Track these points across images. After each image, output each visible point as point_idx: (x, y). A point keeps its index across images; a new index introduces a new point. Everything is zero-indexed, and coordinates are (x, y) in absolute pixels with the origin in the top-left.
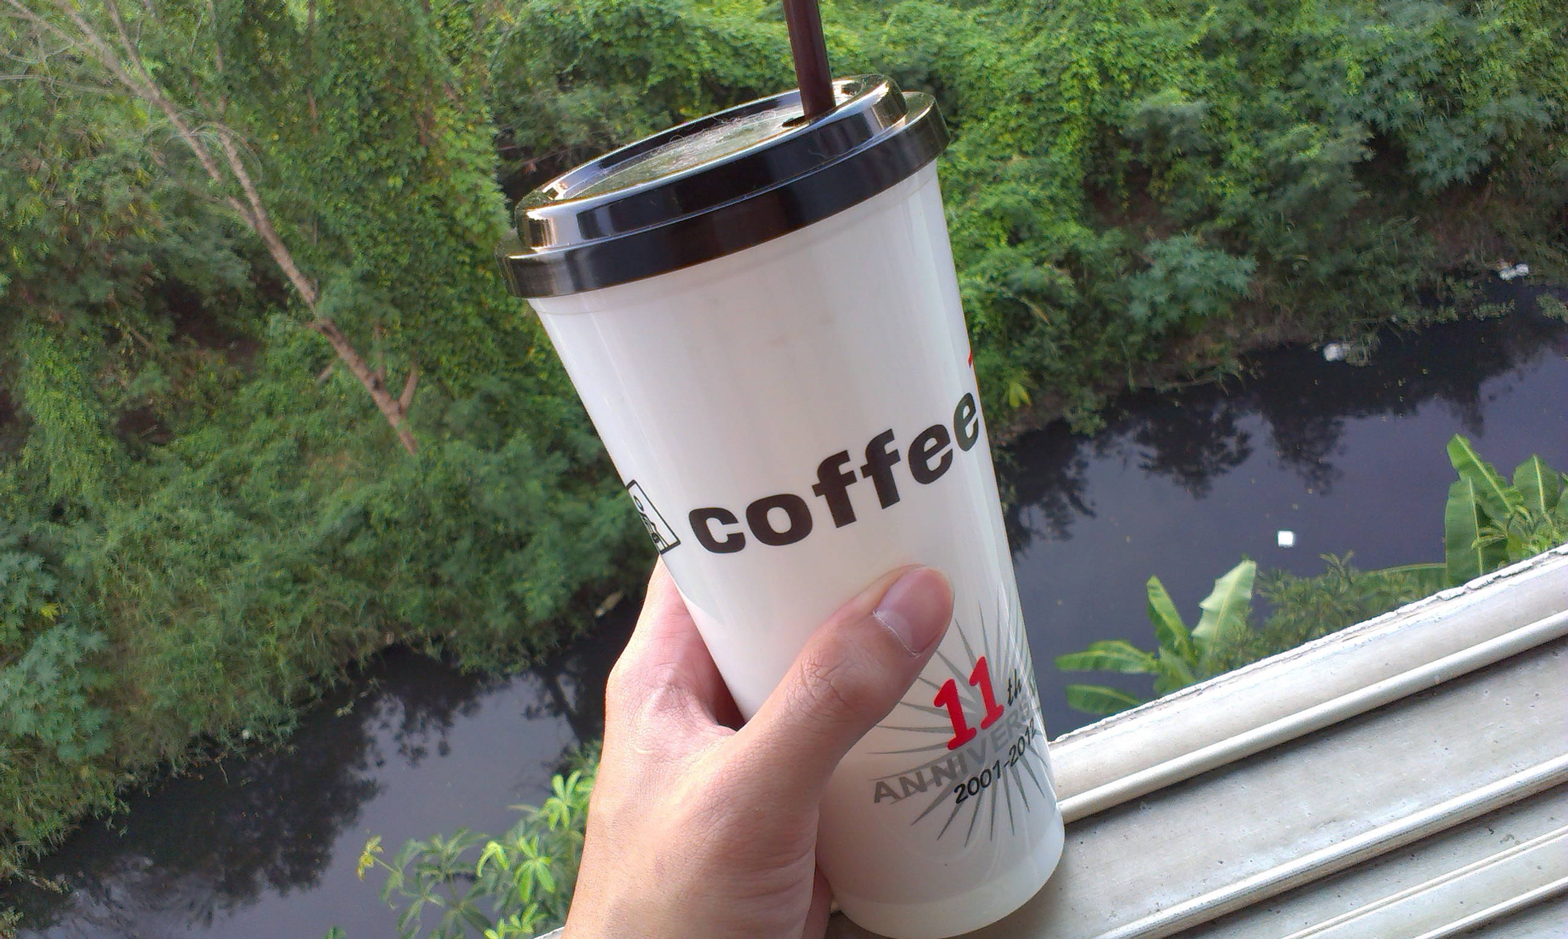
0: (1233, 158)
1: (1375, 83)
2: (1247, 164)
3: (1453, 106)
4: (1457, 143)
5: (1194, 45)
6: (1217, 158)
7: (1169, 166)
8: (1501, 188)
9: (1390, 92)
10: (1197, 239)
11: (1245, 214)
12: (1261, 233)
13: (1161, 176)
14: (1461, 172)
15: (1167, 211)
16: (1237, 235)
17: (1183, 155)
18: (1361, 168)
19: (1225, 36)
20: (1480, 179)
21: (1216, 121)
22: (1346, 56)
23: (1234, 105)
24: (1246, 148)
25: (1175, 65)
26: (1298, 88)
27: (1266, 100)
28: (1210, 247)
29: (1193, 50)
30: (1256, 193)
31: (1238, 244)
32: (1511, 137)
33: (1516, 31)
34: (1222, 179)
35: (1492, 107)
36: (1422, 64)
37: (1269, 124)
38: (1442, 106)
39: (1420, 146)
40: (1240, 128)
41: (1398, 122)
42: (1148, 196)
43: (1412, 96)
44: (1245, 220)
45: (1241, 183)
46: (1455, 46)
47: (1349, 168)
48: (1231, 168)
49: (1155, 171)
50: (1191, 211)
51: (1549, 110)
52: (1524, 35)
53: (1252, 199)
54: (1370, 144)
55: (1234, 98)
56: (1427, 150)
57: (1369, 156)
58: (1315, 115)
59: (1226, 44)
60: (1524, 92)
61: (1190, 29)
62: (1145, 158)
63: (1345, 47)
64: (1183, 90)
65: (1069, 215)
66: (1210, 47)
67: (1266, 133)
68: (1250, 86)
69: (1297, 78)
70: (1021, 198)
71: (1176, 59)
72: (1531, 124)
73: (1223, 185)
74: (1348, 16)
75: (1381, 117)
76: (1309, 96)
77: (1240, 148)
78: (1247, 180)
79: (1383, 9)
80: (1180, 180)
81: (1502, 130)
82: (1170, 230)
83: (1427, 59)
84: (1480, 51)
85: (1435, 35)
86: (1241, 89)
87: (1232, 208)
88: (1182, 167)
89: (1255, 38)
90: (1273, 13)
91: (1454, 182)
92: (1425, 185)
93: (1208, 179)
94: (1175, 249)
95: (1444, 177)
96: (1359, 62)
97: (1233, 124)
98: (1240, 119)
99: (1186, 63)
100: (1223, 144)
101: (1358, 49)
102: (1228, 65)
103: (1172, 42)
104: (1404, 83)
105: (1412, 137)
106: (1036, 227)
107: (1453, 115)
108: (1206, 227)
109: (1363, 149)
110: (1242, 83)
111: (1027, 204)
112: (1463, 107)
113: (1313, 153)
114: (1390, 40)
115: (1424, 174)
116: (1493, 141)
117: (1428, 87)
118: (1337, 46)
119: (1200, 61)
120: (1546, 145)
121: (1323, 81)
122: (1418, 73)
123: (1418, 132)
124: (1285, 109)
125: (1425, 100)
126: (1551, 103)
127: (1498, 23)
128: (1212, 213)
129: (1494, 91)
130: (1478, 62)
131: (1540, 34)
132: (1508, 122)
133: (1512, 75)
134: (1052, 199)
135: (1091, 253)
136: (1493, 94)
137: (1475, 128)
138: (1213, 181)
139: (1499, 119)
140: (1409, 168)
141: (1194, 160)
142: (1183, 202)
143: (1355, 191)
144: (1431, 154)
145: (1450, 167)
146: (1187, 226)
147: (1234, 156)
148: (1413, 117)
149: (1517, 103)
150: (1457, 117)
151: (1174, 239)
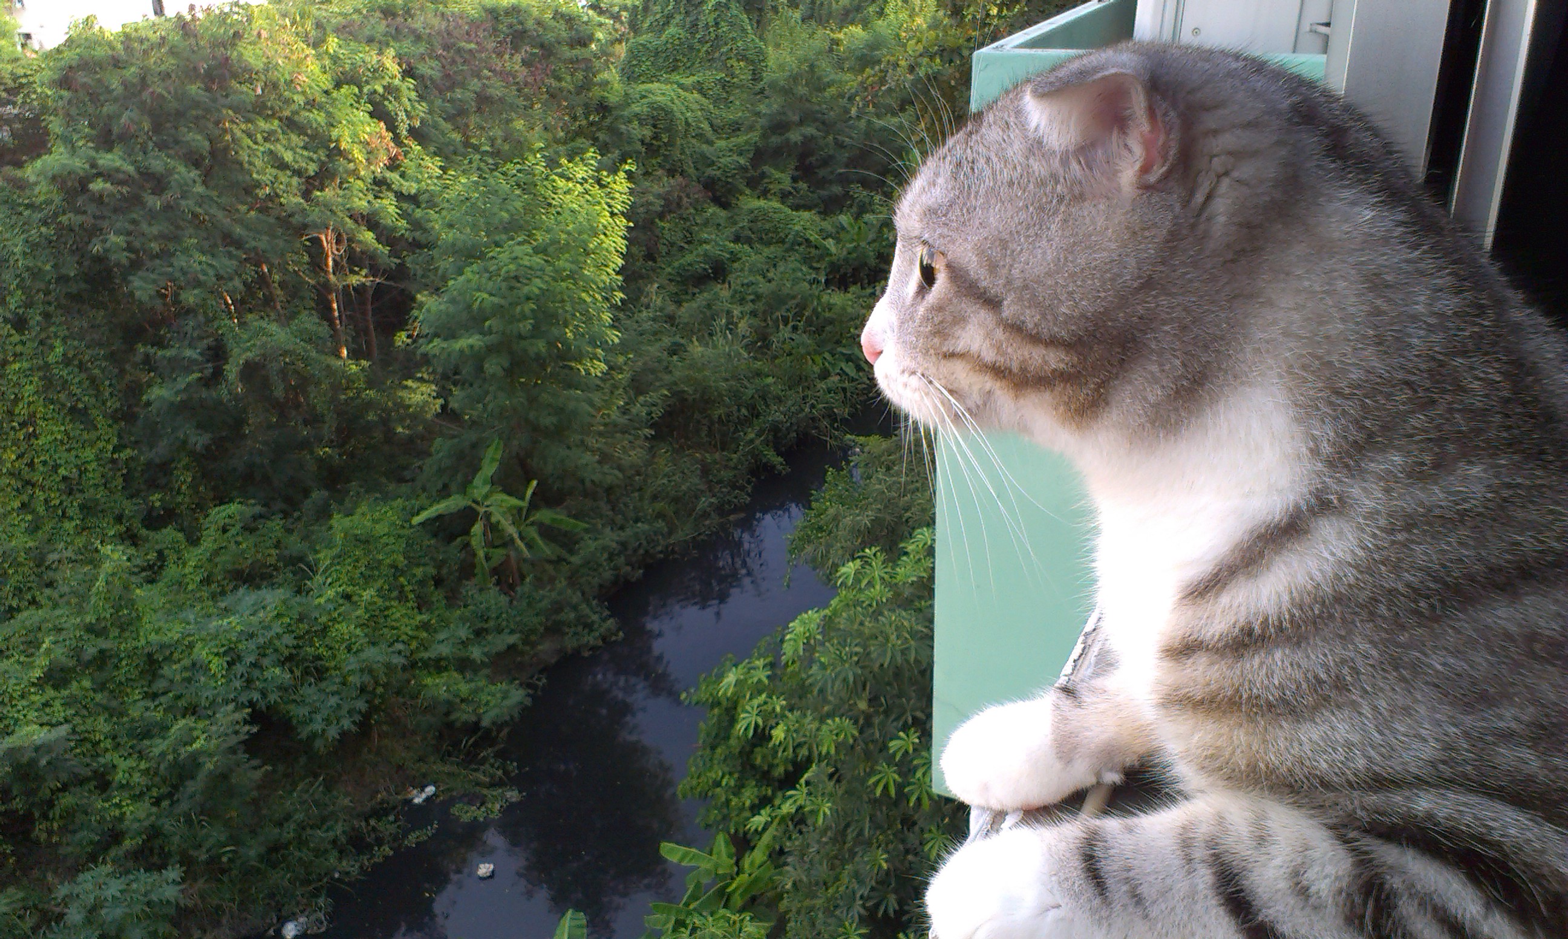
0: (119, 777)
1: (239, 669)
2: (137, 778)
3: (318, 671)
4: (333, 701)
5: (39, 679)
6: (103, 782)
7: (51, 804)
8: (385, 728)
9: (256, 673)
10: (109, 868)
11: (152, 826)
12: (176, 839)
13: (45, 816)
14: (346, 723)
15: (62, 851)
16: (151, 851)
17: (65, 788)
18: (251, 744)
19: (71, 663)
20: (364, 725)
21: (89, 746)
22: (202, 653)
23: (102, 726)
24: (131, 762)
25: (24, 703)
26: (164, 693)
27: (135, 712)
28: (128, 872)
29: (40, 684)
30: (157, 802)
31: (155, 859)
32: (377, 683)
33: (347, 597)
34: (117, 800)
35: (352, 663)
36: (276, 642)
37: (147, 734)
38: (306, 672)
39: (302, 711)
40: (117, 746)
41: (273, 697)
42: (37, 843)
43: (277, 671)
44: (154, 833)
45: (137, 798)
46: (300, 620)
47: (240, 749)
48: (122, 787)
49: (37, 815)
50: (91, 842)
51: (400, 652)
52: (355, 598)
53: (154, 809)
54: (251, 720)
55: (101, 719)
56: (309, 713)
57: (255, 731)
58: (192, 710)
59: (73, 670)
60: (374, 644)
61: (31, 666)
62: (18, 804)
63: (199, 645)
64: (41, 725)
66: (56, 677)
67: (147, 742)
68: (114, 704)
69: (160, 685)
71: (23, 697)
72: (389, 668)
73: (118, 806)
74: (191, 617)
75: (256, 696)
76: (178, 697)
77: (123, 765)
78: (142, 794)
79: (223, 605)
80: (69, 814)
81: (366, 678)
82: (74, 870)
83: (278, 636)
84: (324, 619)
85: (279, 616)
86: (106, 708)
87: (136, 825)
88: (67, 800)
89: (102, 658)
90: (114, 632)
91: (344, 734)
92: (318, 744)
93: (99, 805)
94: (89, 886)
95: (333, 732)
96: (217, 654)
97: (108, 744)
98: (114, 738)
99: (36, 698)
100: (105, 766)
101: (213, 643)
102: (82, 689)
103: (13, 681)
104: (266, 662)
105: (292, 707)
107: (321, 679)
108: (113, 852)
109: (246, 726)
110: (104, 702)
112: (327, 669)
113: (200, 743)
114: (239, 628)
115: (313, 736)
116: (363, 690)
117: (288, 660)
118: (191, 646)
119: (50, 693)
120: (409, 681)
121: (189, 680)
122: (276, 650)
123: (295, 701)
124: (158, 715)
125: (292, 672)
127: (330, 593)
128: (115, 837)
129: (349, 649)
130: (325, 629)
131: (368, 594)
132: (371, 671)
133: (358, 631)
136: (349, 652)
137: (344, 684)
138: (107, 805)
139: (362, 670)
140: (298, 734)
141: (78, 789)
142: (79, 836)
143: (255, 768)
144: (314, 715)
145: (335, 722)
146: (93, 858)
147: (121, 775)
148: (286, 690)
149: (371, 654)
150: (326, 679)
151: (81, 877)
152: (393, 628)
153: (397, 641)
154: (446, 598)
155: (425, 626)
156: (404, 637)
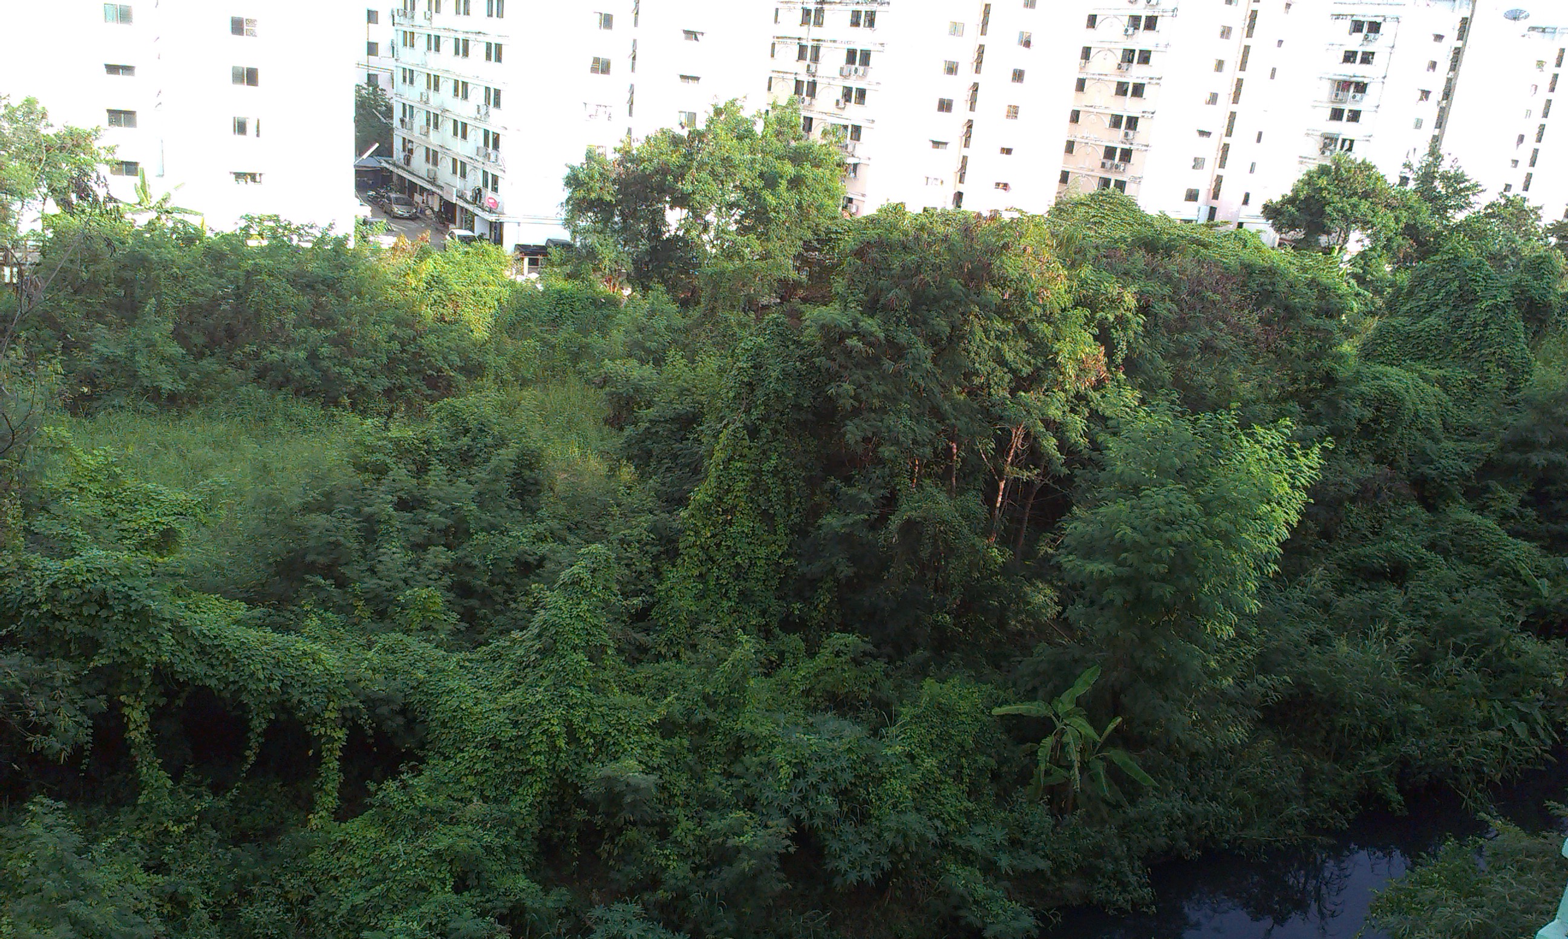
0: (678, 832)
1: (801, 783)
2: (689, 841)
3: (862, 814)
4: (864, 848)
5: (654, 723)
6: (663, 831)
7: (620, 831)
8: (898, 893)
9: (813, 793)
10: (638, 909)
11: (684, 888)
12: (697, 909)
13: (612, 839)
14: (867, 874)
15: (613, 875)
16: (675, 908)
17: (634, 824)
18: (784, 859)
19: (681, 720)
20: (882, 883)
21: (666, 795)
22: (779, 756)
23: (683, 783)
24: (691, 825)
25: (636, 738)
26: (738, 777)
27: (711, 784)
28: (651, 919)
29: (653, 727)
30: (694, 870)
31: (675, 920)
32: (907, 848)
33: (911, 757)
34: (667, 852)
35: (892, 821)
36: (839, 773)
37: (711, 806)
38: (853, 811)
39: (836, 846)
40: (686, 805)
41: (818, 822)
42: (598, 857)
43: (830, 800)
44: (683, 895)
45: (683, 857)
46: (865, 762)
47: (775, 858)
48: (675, 842)
49: (607, 834)
50: (635, 879)
51: (937, 828)
52: (917, 761)
53: (691, 875)
54: (793, 838)
55: (685, 776)
56: (841, 850)
57: (792, 850)
58: (751, 804)
59: (680, 727)
60: (918, 810)
61: (652, 709)
62: (598, 820)
63: (779, 748)
64: (640, 762)
65: (519, 867)
66: (667, 728)
67: (709, 813)
68: (698, 768)
69: (738, 769)
70: (475, 843)
71: (637, 733)
72: (923, 839)
73: (667, 857)
74: (782, 722)
75: (804, 814)
76: (746, 786)
77: (685, 824)
78: (688, 856)
79: (811, 720)
80: (629, 847)
81: (899, 841)
82: (615, 896)
83: (843, 770)
84: (884, 770)
85: (849, 750)
86: (691, 769)
87: (673, 881)
88: (632, 834)
89: (704, 727)
90: (722, 708)
91: (861, 883)
92: (838, 881)
93: (654, 849)
94: (617, 917)
95: (853, 877)
96: (789, 763)
97: (680, 800)
98: (687, 797)
99: (645, 738)
100: (671, 817)
101: (790, 752)
102: (681, 745)
103: (636, 717)
104: (824, 787)
105: (829, 836)
106: (486, 875)
107: (862, 823)
108: (647, 897)
109: (788, 842)
110: (692, 763)
111: (479, 851)
112: (870, 816)
113: (746, 839)
114: (814, 748)
115: (836, 872)
116: (892, 849)
117: (842, 794)
118: (773, 746)
119: (658, 738)
120: (935, 860)
121: (760, 775)
122: (835, 780)
123: (834, 832)
124: (726, 794)
125: (840, 806)
126: (938, 823)
127: (899, 749)
128: (654, 883)
129: (895, 806)
130: (883, 778)
131: (930, 763)
132: (905, 836)
133: (908, 794)
134: (505, 848)
135: (536, 911)
136: (893, 808)
137: (879, 837)
138: (659, 852)
139: (898, 831)
140: (825, 864)
141: (643, 828)
142: (628, 869)
143: (780, 881)
144: (843, 854)
145: (858, 868)
146: (632, 892)
147: (679, 831)
148: (830, 819)
149: (912, 817)
150: (865, 824)
151: (617, 906)
152: (940, 803)
153: (937, 817)
154: (997, 795)
155: (968, 814)
156: (946, 816)
